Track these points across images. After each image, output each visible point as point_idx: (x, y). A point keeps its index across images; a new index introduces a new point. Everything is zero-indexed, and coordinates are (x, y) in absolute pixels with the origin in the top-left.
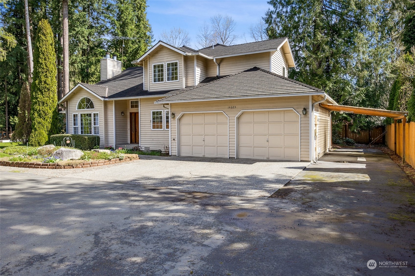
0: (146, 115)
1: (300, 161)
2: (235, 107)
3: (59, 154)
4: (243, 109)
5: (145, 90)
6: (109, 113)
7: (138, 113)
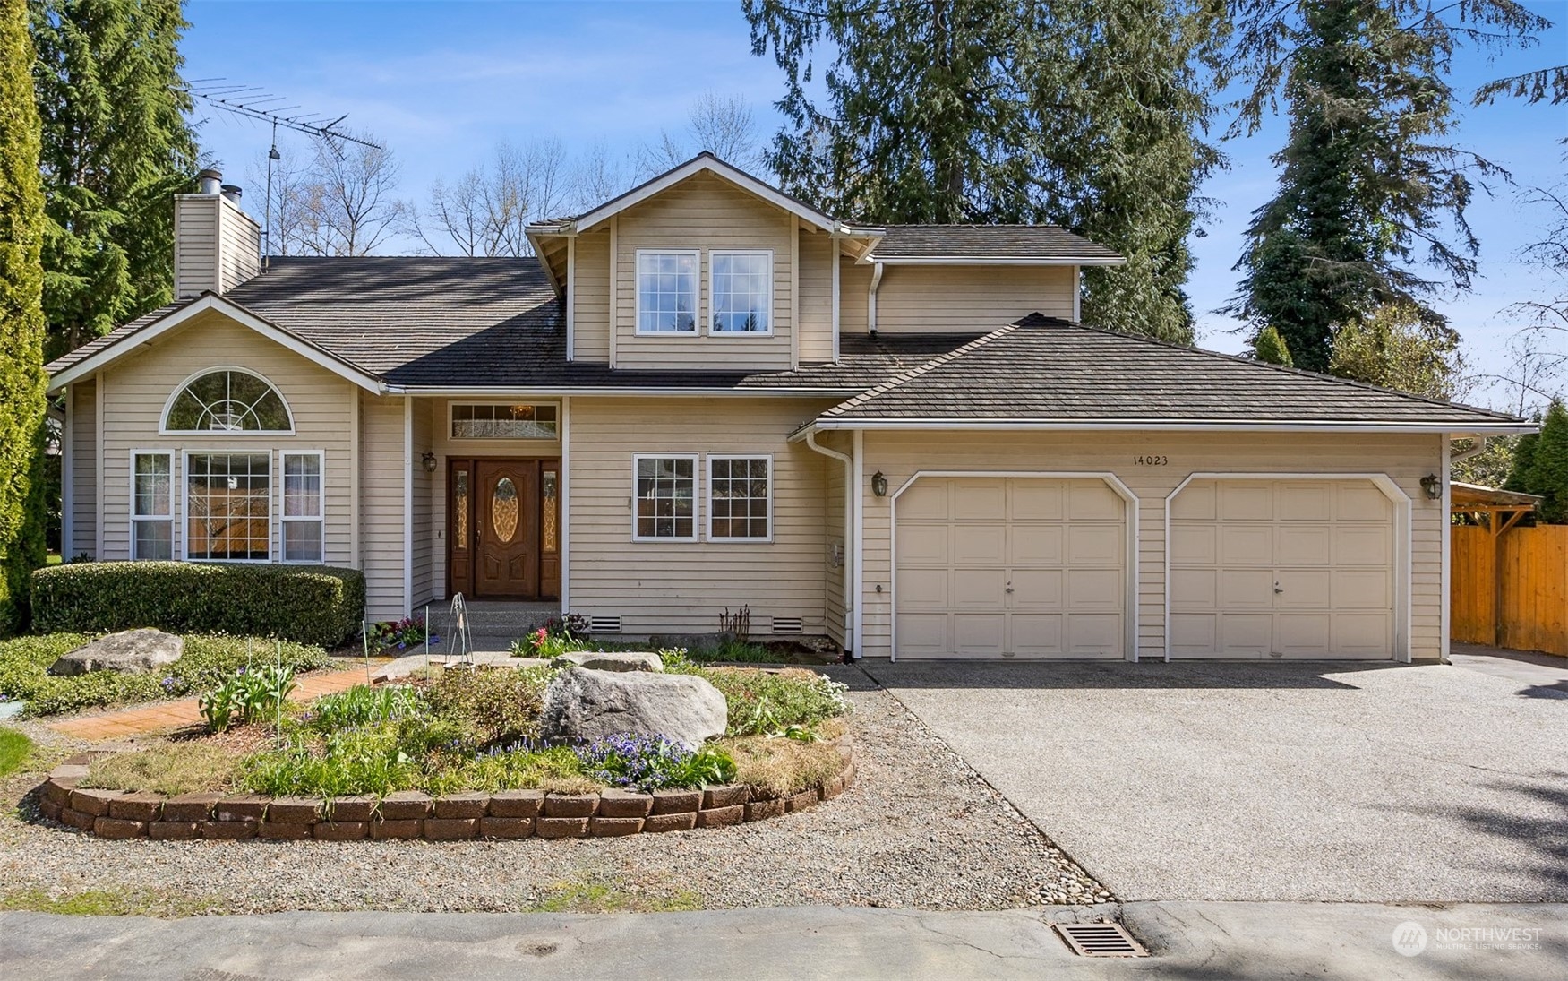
0: (602, 475)
1: (1410, 661)
2: (1162, 461)
3: (611, 710)
4: (1195, 469)
5: (577, 359)
6: (376, 455)
7: (555, 462)
